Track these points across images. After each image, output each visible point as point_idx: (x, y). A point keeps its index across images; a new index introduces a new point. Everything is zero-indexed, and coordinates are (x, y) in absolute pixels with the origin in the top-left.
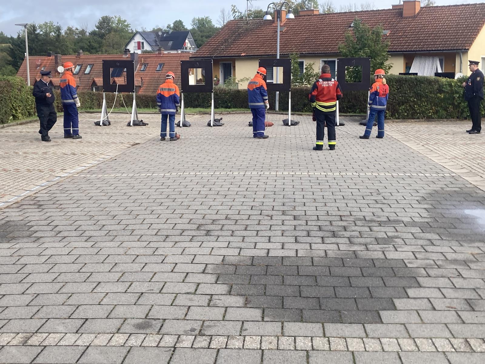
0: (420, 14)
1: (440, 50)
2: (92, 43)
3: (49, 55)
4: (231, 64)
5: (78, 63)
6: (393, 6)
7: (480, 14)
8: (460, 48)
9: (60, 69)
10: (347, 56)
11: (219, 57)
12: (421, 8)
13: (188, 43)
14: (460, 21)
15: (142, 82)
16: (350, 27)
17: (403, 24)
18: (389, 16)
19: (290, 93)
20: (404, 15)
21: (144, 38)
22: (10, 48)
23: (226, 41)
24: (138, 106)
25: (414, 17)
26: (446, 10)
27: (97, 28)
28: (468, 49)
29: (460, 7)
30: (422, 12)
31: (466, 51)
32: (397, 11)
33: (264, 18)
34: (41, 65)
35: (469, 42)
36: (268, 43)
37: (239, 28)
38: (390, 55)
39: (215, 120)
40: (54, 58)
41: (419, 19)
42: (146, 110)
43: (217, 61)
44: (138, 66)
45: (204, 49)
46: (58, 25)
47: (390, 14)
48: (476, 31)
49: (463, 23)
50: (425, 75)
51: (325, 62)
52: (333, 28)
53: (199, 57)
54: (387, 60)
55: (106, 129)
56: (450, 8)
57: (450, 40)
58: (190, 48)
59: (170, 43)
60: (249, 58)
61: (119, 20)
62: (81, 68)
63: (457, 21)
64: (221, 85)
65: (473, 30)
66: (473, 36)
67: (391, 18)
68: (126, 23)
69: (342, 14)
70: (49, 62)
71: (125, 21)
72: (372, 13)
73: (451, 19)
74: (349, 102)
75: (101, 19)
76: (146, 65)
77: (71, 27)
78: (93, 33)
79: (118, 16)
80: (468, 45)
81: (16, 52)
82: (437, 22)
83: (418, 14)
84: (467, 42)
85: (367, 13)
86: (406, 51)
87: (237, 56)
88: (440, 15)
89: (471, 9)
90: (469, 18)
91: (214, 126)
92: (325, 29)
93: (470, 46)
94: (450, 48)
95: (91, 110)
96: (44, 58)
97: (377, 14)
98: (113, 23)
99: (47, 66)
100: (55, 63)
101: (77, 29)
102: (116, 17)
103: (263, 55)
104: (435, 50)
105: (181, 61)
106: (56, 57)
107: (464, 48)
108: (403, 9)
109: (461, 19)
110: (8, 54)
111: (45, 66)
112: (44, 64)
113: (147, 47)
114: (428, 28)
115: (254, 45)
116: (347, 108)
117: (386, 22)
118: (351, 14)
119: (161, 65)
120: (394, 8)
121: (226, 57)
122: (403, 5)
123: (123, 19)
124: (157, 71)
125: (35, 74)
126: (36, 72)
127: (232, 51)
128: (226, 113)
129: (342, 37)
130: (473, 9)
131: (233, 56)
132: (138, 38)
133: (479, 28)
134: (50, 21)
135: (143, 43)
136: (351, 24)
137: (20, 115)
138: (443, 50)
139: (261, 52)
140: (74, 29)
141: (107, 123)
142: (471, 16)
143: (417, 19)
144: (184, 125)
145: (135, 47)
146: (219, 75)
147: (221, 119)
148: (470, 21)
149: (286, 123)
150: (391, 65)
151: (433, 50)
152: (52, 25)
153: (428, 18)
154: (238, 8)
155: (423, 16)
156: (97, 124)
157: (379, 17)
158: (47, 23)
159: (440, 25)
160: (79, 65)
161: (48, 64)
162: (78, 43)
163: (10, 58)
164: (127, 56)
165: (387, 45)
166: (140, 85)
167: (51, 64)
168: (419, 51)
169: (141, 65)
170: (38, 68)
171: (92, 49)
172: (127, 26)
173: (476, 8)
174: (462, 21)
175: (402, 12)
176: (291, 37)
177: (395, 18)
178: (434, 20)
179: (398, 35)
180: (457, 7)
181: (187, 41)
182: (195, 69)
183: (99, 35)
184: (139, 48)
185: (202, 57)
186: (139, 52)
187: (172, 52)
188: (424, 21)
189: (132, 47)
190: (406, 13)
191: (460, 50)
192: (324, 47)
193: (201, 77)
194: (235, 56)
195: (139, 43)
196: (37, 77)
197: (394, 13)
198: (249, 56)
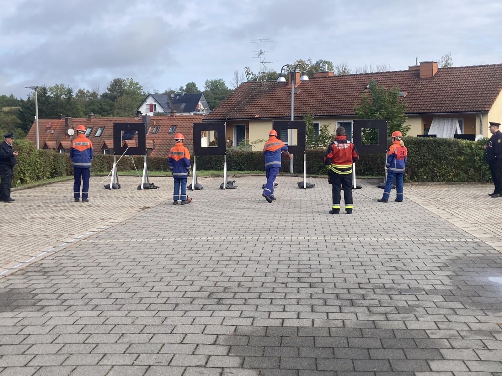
0: (438, 75)
1: (459, 112)
2: (104, 106)
3: (60, 118)
4: (244, 126)
5: (88, 126)
6: (409, 67)
7: (499, 75)
8: (480, 109)
9: (71, 132)
10: (363, 117)
11: (233, 119)
12: (438, 69)
13: (201, 105)
14: (479, 82)
15: (153, 144)
16: (366, 88)
17: (421, 86)
18: (405, 78)
19: (305, 155)
20: (421, 77)
21: (156, 101)
22: (20, 111)
23: (239, 103)
24: (149, 168)
25: (432, 78)
26: (464, 71)
27: (109, 91)
28: (488, 111)
29: (479, 68)
30: (439, 73)
31: (486, 113)
32: (414, 72)
33: (278, 81)
34: (51, 128)
35: (489, 103)
36: (282, 105)
37: (253, 90)
38: (407, 117)
39: (228, 183)
40: (64, 121)
41: (436, 80)
42: (158, 173)
43: (230, 123)
44: (150, 129)
45: (217, 111)
46: (70, 87)
47: (407, 75)
48: (496, 92)
49: (482, 85)
50: (444, 137)
51: (341, 123)
52: (349, 90)
53: (212, 119)
54: (405, 121)
55: (116, 193)
56: (468, 69)
57: (469, 101)
58: (203, 110)
59: (183, 105)
60: (263, 120)
61: (131, 83)
62: (91, 131)
63: (476, 82)
64: (235, 147)
65: (493, 91)
66: (493, 98)
67: (407, 80)
68: (138, 86)
69: (358, 76)
70: (59, 124)
71: (137, 84)
72: (388, 74)
73: (470, 81)
74: (366, 164)
75: (113, 82)
76: (158, 127)
77: (82, 89)
78: (105, 96)
79: (130, 78)
80: (488, 106)
81: (26, 115)
82: (455, 84)
83: (436, 74)
84: (487, 103)
85: (383, 74)
86: (424, 113)
87: (251, 118)
88: (458, 77)
89: (489, 70)
90: (488, 79)
91: (227, 188)
92: (340, 91)
93: (490, 108)
94: (469, 110)
95: (101, 174)
97: (394, 76)
98: (125, 85)
99: (57, 129)
100: (66, 126)
101: (88, 92)
102: (128, 79)
103: (277, 117)
104: (454, 112)
105: (194, 124)
106: (67, 120)
107: (484, 109)
108: (419, 70)
109: (480, 80)
110: (18, 117)
111: (55, 129)
112: (54, 127)
113: (159, 110)
114: (446, 89)
115: (268, 107)
116: (365, 170)
117: (403, 84)
118: (366, 76)
119: (173, 127)
120: (410, 69)
121: (240, 119)
122: (419, 67)
123: (135, 81)
124: (169, 133)
125: (45, 137)
126: (46, 135)
127: (246, 114)
128: (240, 175)
129: (357, 99)
130: (492, 70)
131: (247, 118)
132: (150, 101)
133: (498, 89)
134: (62, 84)
135: (155, 105)
136: (367, 85)
137: (28, 179)
138: (462, 112)
139: (276, 113)
140: (85, 91)
141: (117, 187)
142: (490, 77)
143: (434, 80)
144: (196, 188)
145: (147, 109)
146: (232, 137)
147: (234, 181)
148: (489, 82)
149: (301, 186)
150: (409, 127)
151: (451, 112)
152: (63, 88)
153: (446, 80)
154: (252, 71)
155: (441, 78)
156: (107, 187)
157: (396, 78)
158: (58, 86)
159: (459, 86)
160: (89, 128)
161: (58, 126)
162: (89, 105)
163: (19, 121)
164: (139, 118)
165: (404, 107)
166: (152, 147)
167: (61, 126)
168: (437, 112)
169: (153, 127)
170: (48, 131)
171: (104, 111)
172: (139, 88)
173: (495, 69)
174: (481, 82)
175: (419, 73)
176: (306, 99)
177: (412, 79)
178: (452, 82)
179: (415, 96)
180: (475, 69)
181: (200, 103)
182: (207, 131)
183: (111, 97)
184: (151, 111)
185: (215, 119)
186: (151, 114)
187: (185, 114)
188: (442, 82)
189: (144, 110)
190: (423, 75)
191: (479, 111)
192: (340, 109)
193: (214, 140)
194: (249, 118)
195: (151, 105)
196: (47, 140)
197: (411, 75)
198: (262, 118)
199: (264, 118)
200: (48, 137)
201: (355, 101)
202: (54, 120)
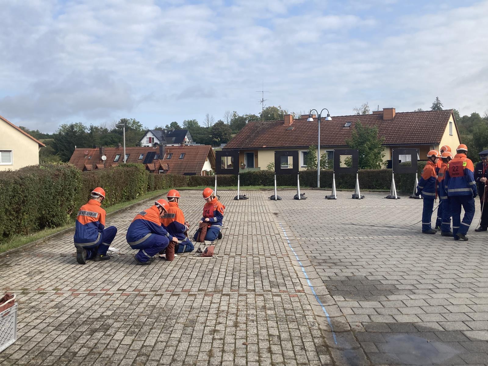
0: (396, 118)
1: (418, 144)
2: (114, 139)
3: (95, 147)
4: (253, 153)
5: (118, 153)
6: (373, 112)
7: (442, 118)
8: (434, 142)
9: (104, 158)
11: (246, 148)
12: (396, 113)
14: (428, 123)
16: (344, 127)
17: (385, 125)
18: (372, 119)
20: (384, 119)
21: (154, 135)
22: (53, 142)
23: (249, 137)
25: (392, 120)
26: (415, 115)
27: (117, 127)
28: (440, 143)
29: (425, 113)
30: (397, 116)
31: (438, 144)
32: (378, 115)
34: (88, 155)
35: (439, 138)
36: (282, 138)
37: (257, 127)
38: (385, 147)
40: (99, 149)
41: (396, 121)
43: (242, 151)
44: (165, 156)
46: (92, 125)
47: (373, 118)
48: (442, 130)
49: (431, 125)
50: (407, 161)
51: (328, 151)
52: (331, 128)
54: (384, 150)
56: (418, 113)
57: (424, 136)
58: (188, 142)
59: (174, 138)
60: (268, 149)
61: (134, 122)
62: (120, 157)
63: (426, 123)
64: (247, 170)
65: (440, 129)
66: (441, 134)
67: (374, 121)
68: (139, 124)
70: (95, 152)
71: (138, 122)
72: (359, 117)
73: (421, 122)
75: (120, 121)
76: (171, 154)
77: (97, 126)
78: (114, 131)
79: (133, 119)
80: (439, 140)
82: (411, 124)
83: (395, 117)
84: (437, 138)
85: (354, 117)
86: (392, 144)
87: (260, 148)
88: (411, 119)
89: (434, 114)
90: (434, 121)
91: (301, 199)
92: (325, 128)
93: (440, 141)
96: (90, 150)
97: (363, 118)
98: (129, 123)
99: (93, 155)
100: (100, 153)
101: (102, 128)
102: (131, 119)
103: (280, 147)
104: (414, 144)
106: (101, 149)
107: (436, 142)
108: (383, 114)
109: (428, 121)
111: (91, 156)
112: (90, 154)
113: (156, 141)
114: (405, 127)
115: (272, 140)
117: (371, 124)
118: (342, 118)
119: (182, 154)
120: (375, 113)
121: (251, 148)
122: (383, 111)
123: (137, 120)
124: (180, 159)
125: (83, 162)
126: (84, 160)
127: (255, 144)
129: (339, 134)
130: (436, 114)
131: (257, 148)
132: (149, 135)
133: (444, 128)
134: (80, 122)
135: (153, 138)
136: (344, 125)
138: (420, 144)
139: (279, 144)
140: (99, 128)
142: (435, 119)
143: (394, 121)
144: (278, 199)
145: (147, 141)
146: (244, 161)
147: (304, 194)
148: (436, 123)
150: (384, 154)
151: (412, 144)
152: (81, 125)
153: (403, 121)
155: (399, 119)
157: (365, 120)
158: (77, 124)
159: (414, 125)
160: (118, 155)
161: (94, 154)
166: (167, 169)
167: (96, 154)
168: (402, 144)
170: (86, 157)
171: (114, 143)
172: (140, 126)
173: (437, 114)
174: (430, 123)
175: (383, 116)
176: (299, 134)
177: (377, 121)
178: (408, 122)
179: (382, 132)
180: (423, 113)
181: (186, 137)
183: (119, 132)
184: (150, 142)
185: (232, 148)
186: (150, 145)
187: (175, 145)
188: (400, 123)
189: (145, 142)
190: (385, 117)
191: (433, 143)
192: (327, 141)
193: (231, 163)
194: (258, 148)
195: (150, 138)
196: (85, 163)
197: (376, 117)
198: (268, 147)
199: (270, 147)
200: (86, 162)
201: (337, 136)
202: (90, 149)
